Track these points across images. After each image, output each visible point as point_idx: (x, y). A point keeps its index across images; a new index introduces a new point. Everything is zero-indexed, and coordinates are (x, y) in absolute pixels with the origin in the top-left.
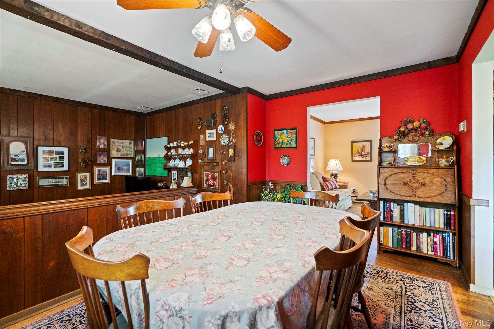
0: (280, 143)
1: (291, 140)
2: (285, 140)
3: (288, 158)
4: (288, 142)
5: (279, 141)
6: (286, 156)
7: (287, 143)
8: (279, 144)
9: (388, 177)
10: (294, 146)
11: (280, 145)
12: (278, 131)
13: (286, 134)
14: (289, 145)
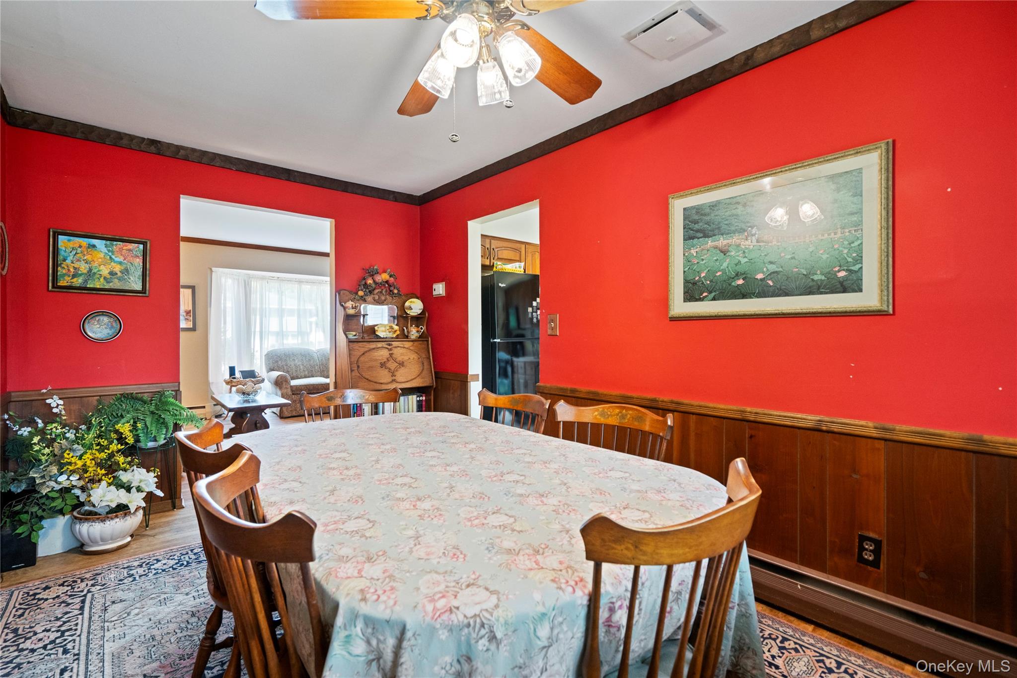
0: (81, 275)
1: (126, 271)
2: (102, 267)
3: (112, 320)
4: (112, 273)
5: (75, 268)
6: (103, 314)
7: (109, 276)
8: (74, 276)
9: (361, 356)
10: (138, 286)
11: (78, 282)
12: (72, 238)
13: (105, 250)
14: (116, 284)
